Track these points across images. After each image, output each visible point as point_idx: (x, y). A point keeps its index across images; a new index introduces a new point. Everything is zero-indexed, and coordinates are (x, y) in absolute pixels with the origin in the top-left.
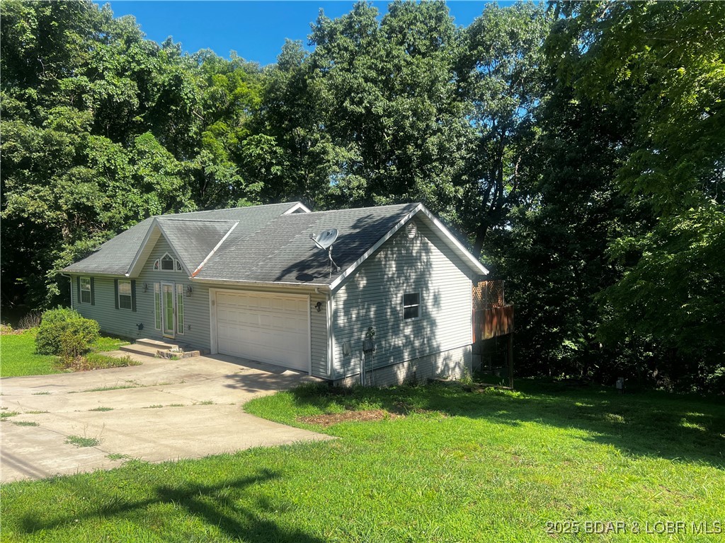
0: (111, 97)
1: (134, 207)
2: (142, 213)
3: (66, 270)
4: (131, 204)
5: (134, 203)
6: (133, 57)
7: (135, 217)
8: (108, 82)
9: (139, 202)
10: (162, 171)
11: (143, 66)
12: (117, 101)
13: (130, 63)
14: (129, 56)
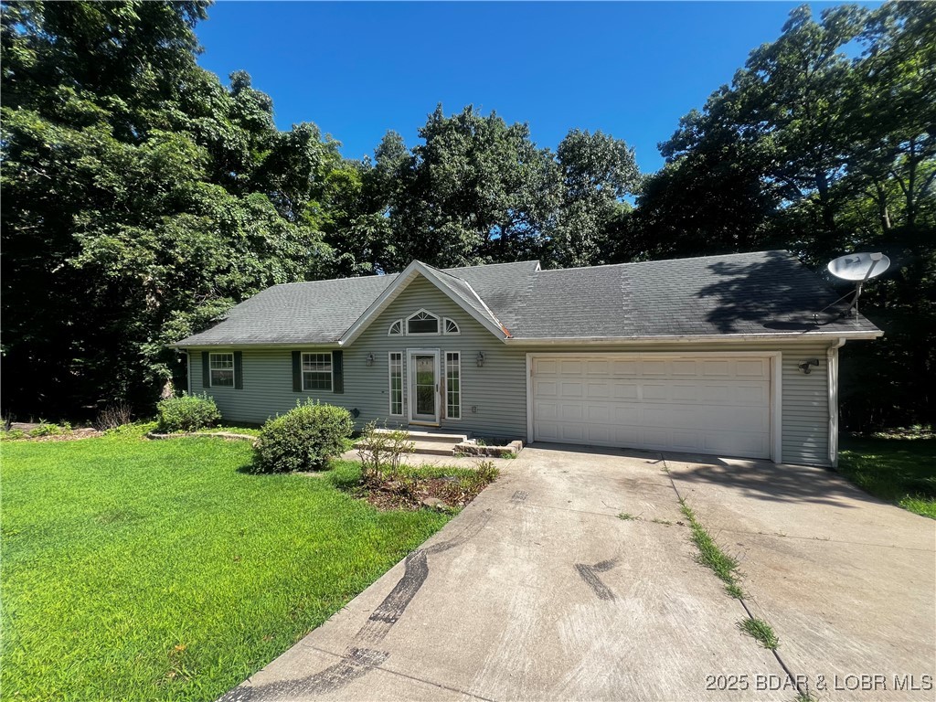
0: (222, 139)
1: (254, 273)
2: (264, 281)
3: (183, 342)
4: (251, 268)
5: (254, 267)
6: (244, 103)
7: (256, 284)
8: (218, 122)
9: (261, 267)
10: (284, 235)
11: (256, 117)
12: (227, 148)
13: (239, 108)
14: (240, 101)
